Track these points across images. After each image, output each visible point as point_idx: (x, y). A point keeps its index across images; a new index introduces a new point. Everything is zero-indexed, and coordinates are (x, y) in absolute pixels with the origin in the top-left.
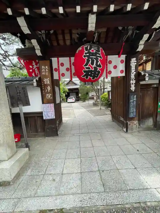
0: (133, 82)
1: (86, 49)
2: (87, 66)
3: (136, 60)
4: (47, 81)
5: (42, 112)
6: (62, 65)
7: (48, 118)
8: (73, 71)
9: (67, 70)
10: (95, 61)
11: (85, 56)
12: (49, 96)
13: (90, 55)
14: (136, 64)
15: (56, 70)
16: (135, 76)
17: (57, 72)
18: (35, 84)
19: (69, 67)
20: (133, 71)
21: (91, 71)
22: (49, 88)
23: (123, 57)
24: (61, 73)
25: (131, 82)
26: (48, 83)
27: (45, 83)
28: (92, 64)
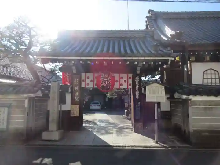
0: (137, 92)
1: (102, 76)
2: (103, 84)
3: (139, 78)
4: (77, 88)
5: (70, 111)
6: (88, 78)
7: (74, 115)
8: (95, 82)
9: (91, 81)
10: (107, 82)
11: (101, 79)
12: (77, 99)
13: (104, 79)
14: (139, 80)
15: (83, 81)
16: (139, 88)
17: (84, 82)
18: (70, 91)
19: (93, 79)
20: (137, 85)
21: (105, 87)
22: (77, 94)
23: (130, 75)
24: (87, 83)
25: (136, 92)
26: (78, 90)
27: (75, 90)
28: (105, 83)
